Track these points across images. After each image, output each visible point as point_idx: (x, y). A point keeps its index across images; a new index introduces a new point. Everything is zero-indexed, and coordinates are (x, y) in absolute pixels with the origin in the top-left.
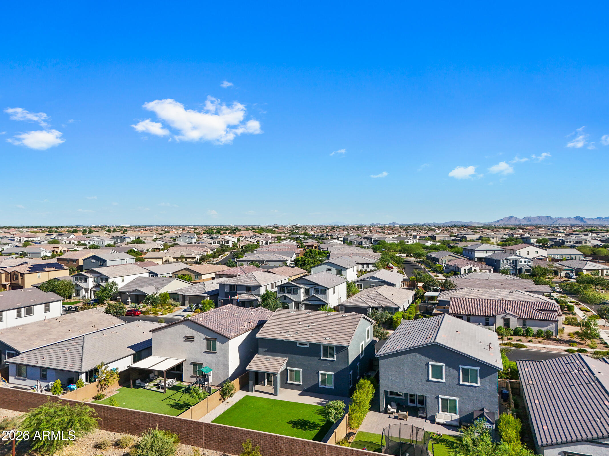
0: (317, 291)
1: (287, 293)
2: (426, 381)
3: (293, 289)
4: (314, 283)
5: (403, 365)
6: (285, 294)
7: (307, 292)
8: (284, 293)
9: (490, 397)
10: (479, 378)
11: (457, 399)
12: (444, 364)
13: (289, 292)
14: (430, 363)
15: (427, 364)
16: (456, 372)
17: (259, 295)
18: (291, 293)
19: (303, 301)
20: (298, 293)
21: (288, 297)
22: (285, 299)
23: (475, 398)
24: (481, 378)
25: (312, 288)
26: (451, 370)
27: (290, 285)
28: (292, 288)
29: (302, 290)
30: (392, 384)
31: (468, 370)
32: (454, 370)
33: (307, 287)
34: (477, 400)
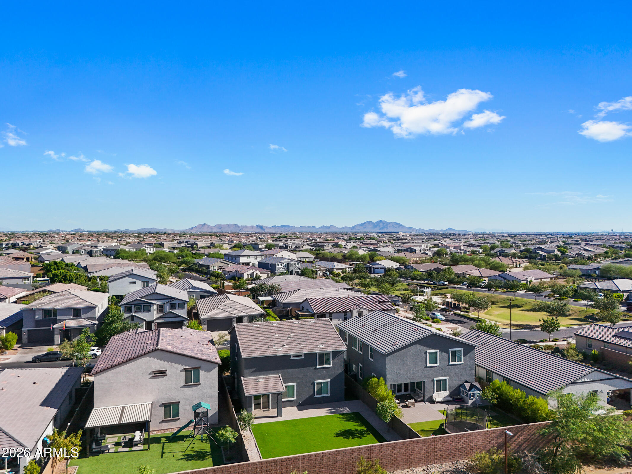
0: (173, 306)
1: (135, 312)
2: (425, 368)
3: (144, 306)
4: (168, 296)
5: (406, 357)
6: (133, 314)
7: (161, 308)
8: (131, 312)
9: (470, 370)
10: (462, 356)
11: (447, 378)
12: (438, 351)
13: (139, 310)
14: (428, 351)
15: (426, 353)
16: (447, 355)
17: (93, 319)
18: (141, 311)
19: (156, 319)
20: (150, 311)
21: (136, 316)
22: (133, 320)
23: (460, 374)
24: (464, 356)
25: (167, 303)
26: (443, 353)
27: (141, 302)
28: (142, 305)
29: (155, 307)
30: (397, 377)
31: (455, 351)
32: (446, 354)
33: (160, 303)
34: (461, 375)
